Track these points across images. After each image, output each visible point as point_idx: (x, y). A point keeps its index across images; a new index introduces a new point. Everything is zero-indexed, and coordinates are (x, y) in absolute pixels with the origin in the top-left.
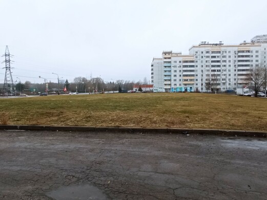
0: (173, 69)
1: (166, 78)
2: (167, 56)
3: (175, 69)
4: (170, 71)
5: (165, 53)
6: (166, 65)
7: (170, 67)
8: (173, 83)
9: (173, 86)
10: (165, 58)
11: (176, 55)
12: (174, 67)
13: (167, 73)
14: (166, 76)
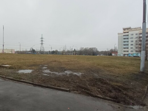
0: (130, 40)
1: (125, 47)
2: (126, 31)
3: (132, 40)
4: (128, 42)
5: (124, 29)
6: (125, 37)
7: (128, 38)
8: (130, 50)
9: (130, 52)
10: (125, 33)
11: (135, 30)
12: (131, 38)
13: (126, 43)
14: (125, 45)
